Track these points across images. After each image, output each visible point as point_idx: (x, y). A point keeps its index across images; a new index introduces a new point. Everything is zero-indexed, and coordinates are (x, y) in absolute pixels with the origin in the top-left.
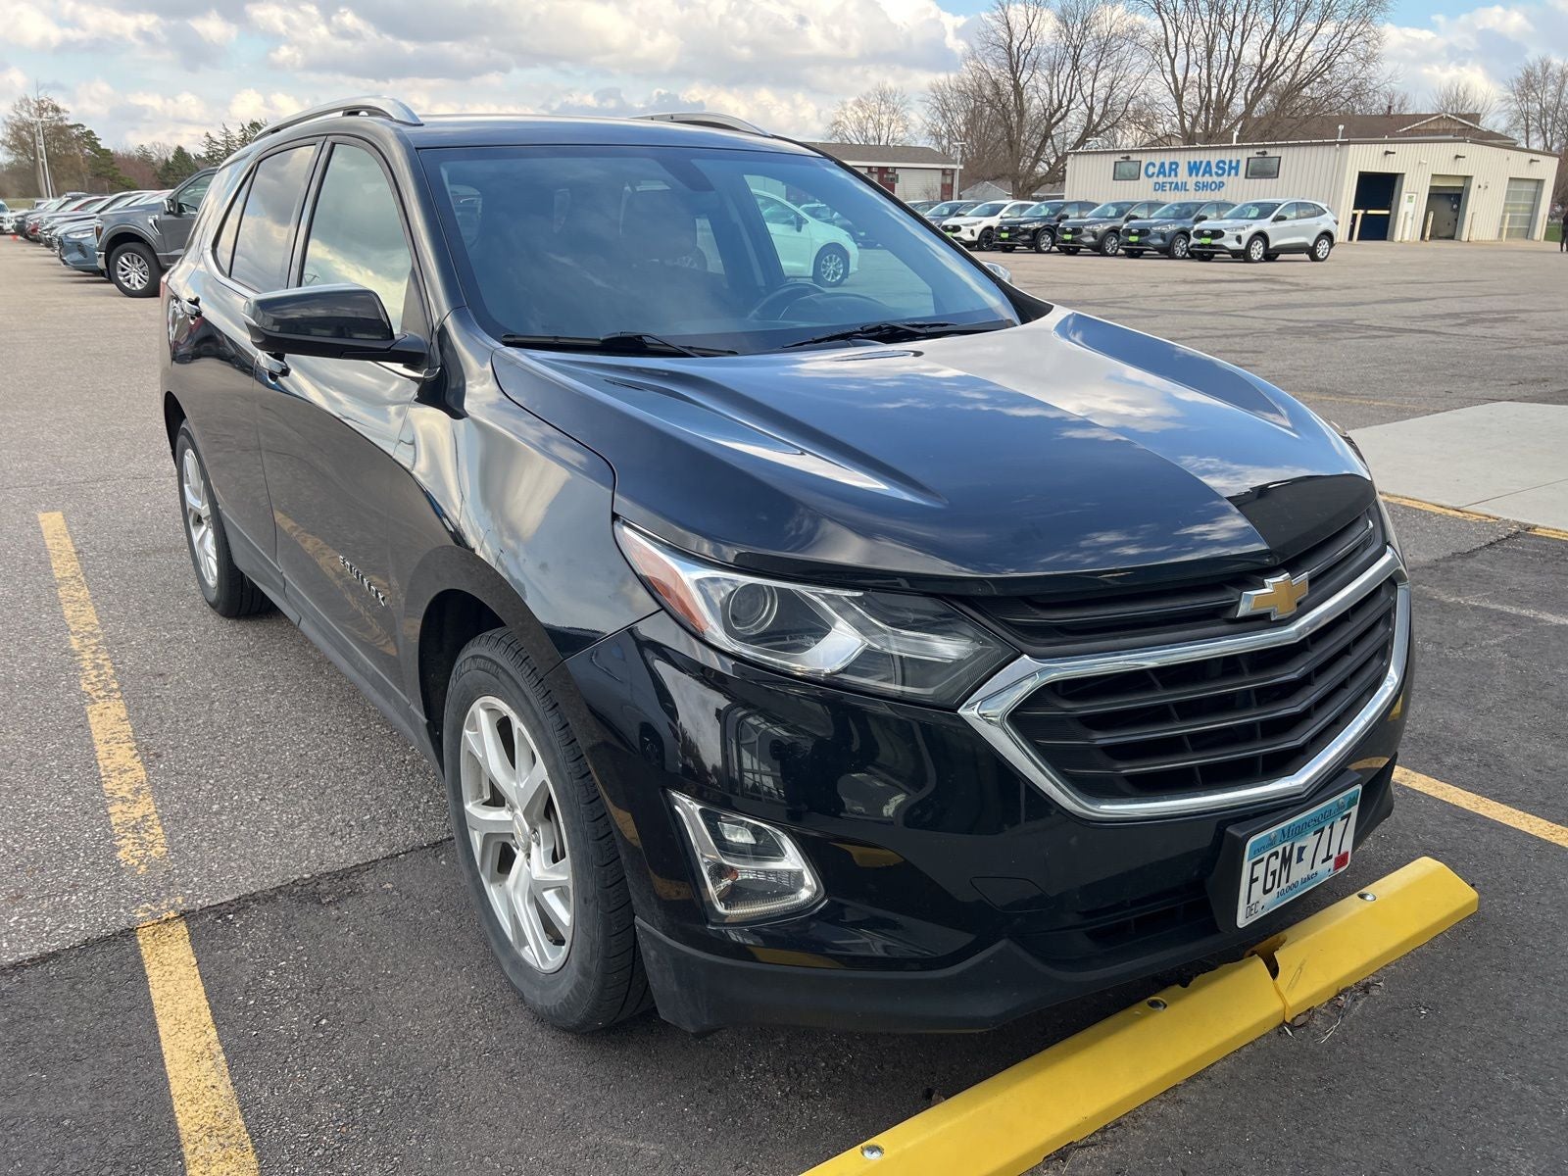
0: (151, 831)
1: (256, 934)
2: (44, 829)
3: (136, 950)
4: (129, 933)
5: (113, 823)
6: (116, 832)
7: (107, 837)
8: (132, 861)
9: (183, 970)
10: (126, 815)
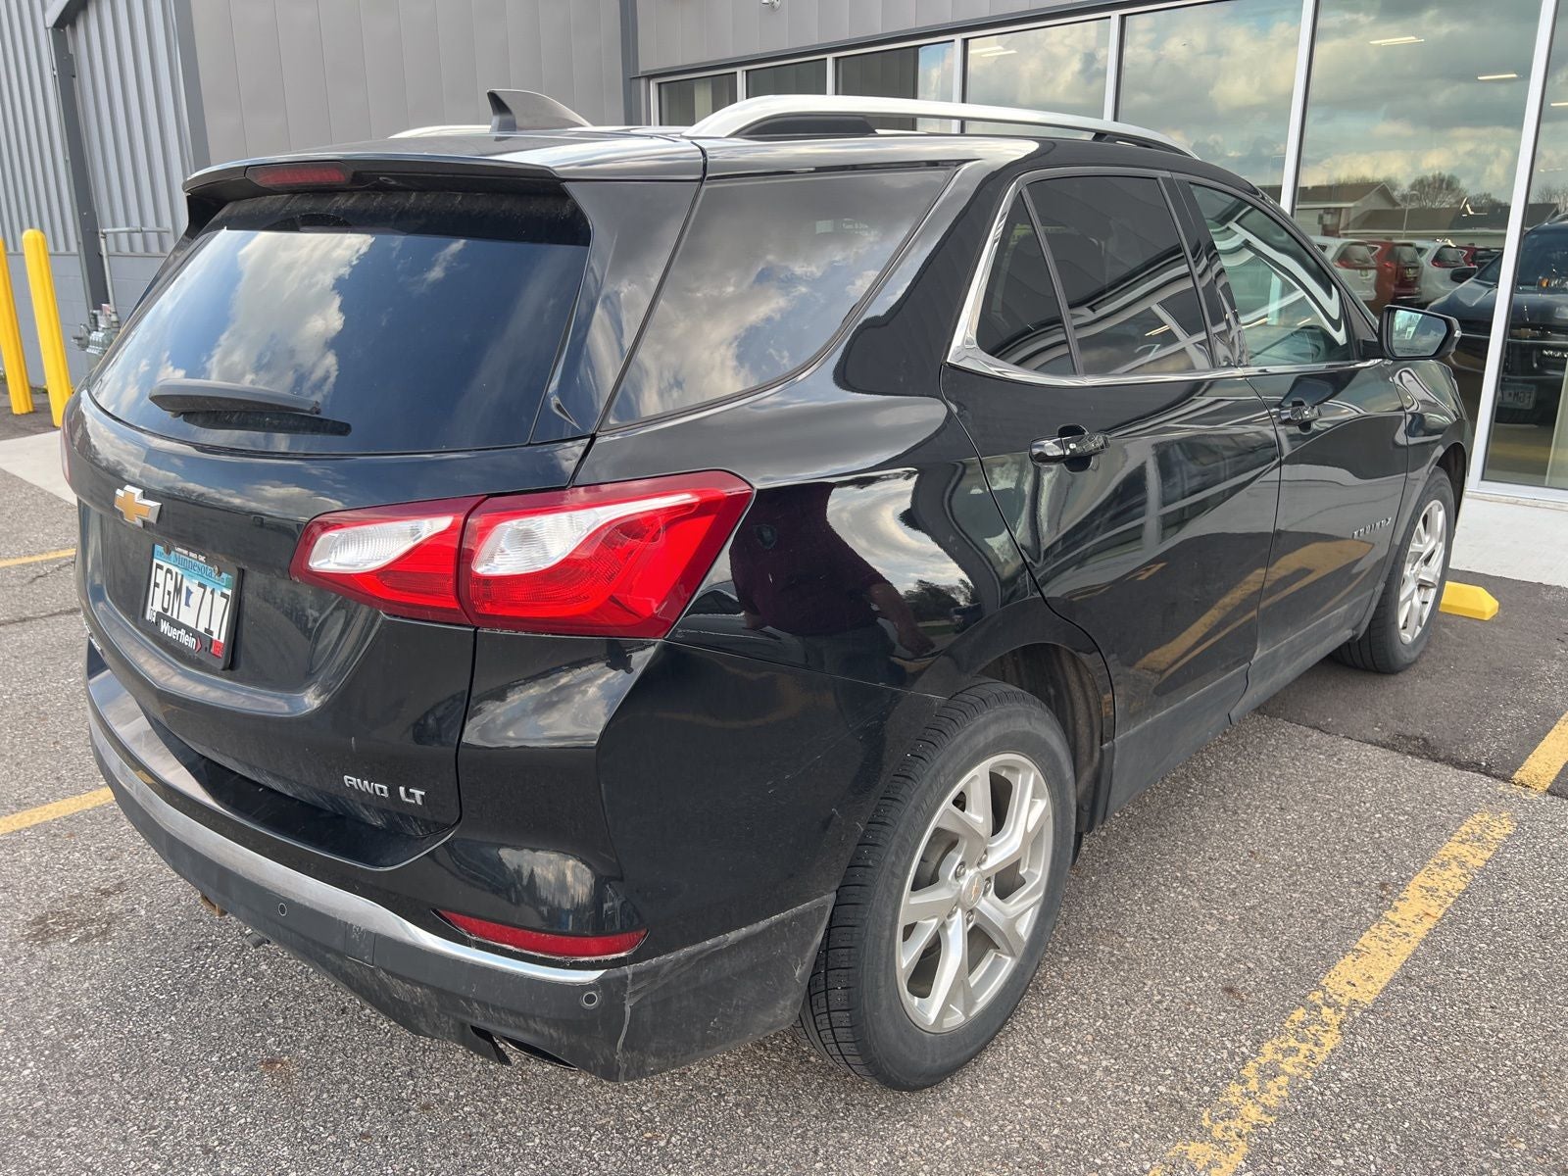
0: (1470, 831)
1: (1484, 748)
2: (1550, 883)
3: (1557, 780)
4: (1550, 792)
5: (1491, 853)
6: (1496, 846)
7: (1507, 847)
8: (1506, 823)
9: (1541, 757)
10: (1474, 852)
